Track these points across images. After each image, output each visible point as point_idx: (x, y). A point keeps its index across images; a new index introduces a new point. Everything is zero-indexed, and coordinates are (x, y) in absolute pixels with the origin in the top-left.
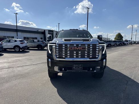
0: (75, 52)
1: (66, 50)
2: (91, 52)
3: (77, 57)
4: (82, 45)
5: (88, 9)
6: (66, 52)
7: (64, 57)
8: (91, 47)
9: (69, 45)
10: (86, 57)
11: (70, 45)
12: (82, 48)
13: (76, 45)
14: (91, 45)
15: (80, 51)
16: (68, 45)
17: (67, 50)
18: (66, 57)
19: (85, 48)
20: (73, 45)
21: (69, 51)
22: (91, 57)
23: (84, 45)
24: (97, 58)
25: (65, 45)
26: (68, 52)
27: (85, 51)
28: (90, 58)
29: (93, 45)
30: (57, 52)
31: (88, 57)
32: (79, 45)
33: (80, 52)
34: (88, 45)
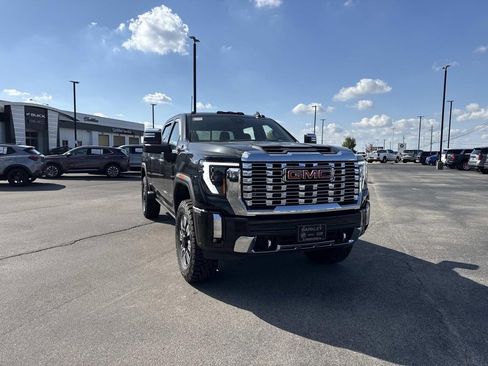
0: (302, 187)
1: (277, 180)
3: (308, 202)
4: (320, 163)
5: (195, 41)
6: (277, 188)
7: (269, 203)
8: (343, 171)
10: (330, 199)
11: (289, 164)
12: (323, 174)
13: (306, 166)
14: (342, 164)
15: (315, 183)
16: (283, 165)
17: (280, 181)
18: (277, 203)
19: (329, 174)
20: (296, 164)
21: (287, 183)
23: (326, 163)
25: (274, 166)
26: (284, 188)
30: (249, 188)
32: (315, 165)
33: (315, 186)
34: (335, 165)
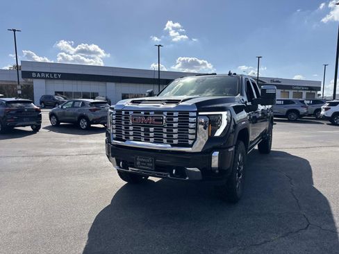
0: (142, 129)
1: (127, 123)
2: (175, 131)
3: (147, 140)
4: (156, 112)
6: (127, 128)
7: (124, 138)
8: (176, 119)
9: (132, 112)
10: (165, 140)
11: (135, 112)
12: (156, 120)
13: (145, 114)
14: (176, 114)
15: (151, 127)
16: (130, 113)
17: (129, 123)
18: (127, 138)
19: (162, 121)
20: (139, 112)
21: (132, 125)
22: (176, 142)
23: (162, 112)
24: (191, 146)
25: (125, 113)
26: (131, 128)
27: (163, 127)
28: (173, 145)
29: (180, 112)
31: (170, 142)
33: (152, 129)
34: (168, 114)
